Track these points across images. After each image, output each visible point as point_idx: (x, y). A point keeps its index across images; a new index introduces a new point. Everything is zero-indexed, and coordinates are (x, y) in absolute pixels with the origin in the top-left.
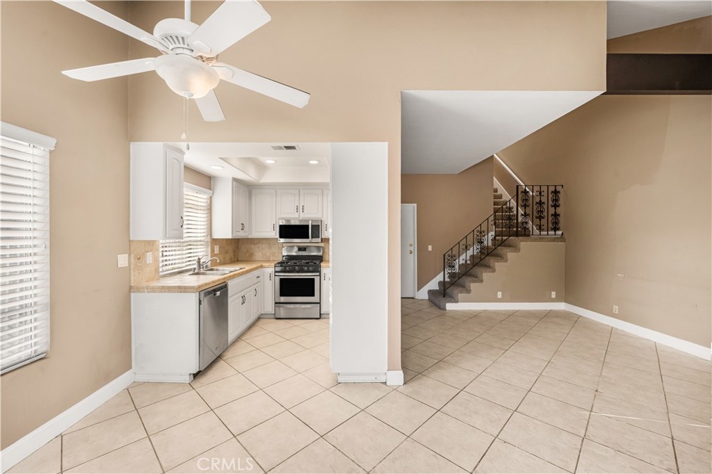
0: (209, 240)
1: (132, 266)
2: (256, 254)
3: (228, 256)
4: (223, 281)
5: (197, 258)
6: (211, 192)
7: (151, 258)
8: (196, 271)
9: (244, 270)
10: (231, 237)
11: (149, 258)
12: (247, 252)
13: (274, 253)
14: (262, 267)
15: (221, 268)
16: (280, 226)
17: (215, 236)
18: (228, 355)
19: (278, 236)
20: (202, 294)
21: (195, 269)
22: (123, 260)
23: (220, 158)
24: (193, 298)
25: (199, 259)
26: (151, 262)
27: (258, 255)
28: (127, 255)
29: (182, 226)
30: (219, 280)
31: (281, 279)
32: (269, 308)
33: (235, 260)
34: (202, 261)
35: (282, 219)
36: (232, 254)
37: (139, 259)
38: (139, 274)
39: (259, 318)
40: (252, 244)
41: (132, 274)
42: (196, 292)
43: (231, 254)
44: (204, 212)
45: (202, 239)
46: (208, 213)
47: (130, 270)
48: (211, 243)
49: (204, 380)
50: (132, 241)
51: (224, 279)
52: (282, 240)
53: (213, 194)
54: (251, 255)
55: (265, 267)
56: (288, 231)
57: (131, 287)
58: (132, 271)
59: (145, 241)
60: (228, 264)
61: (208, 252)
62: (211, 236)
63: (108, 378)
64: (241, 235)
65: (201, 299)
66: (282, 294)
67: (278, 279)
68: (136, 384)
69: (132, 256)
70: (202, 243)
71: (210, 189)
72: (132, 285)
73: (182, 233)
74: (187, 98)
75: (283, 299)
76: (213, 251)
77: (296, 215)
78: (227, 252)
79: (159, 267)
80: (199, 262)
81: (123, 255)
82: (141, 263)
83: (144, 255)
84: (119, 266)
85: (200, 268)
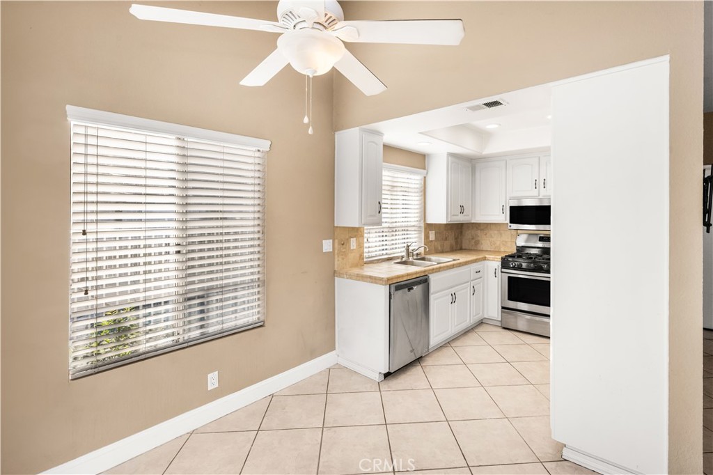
0: (422, 225)
1: (336, 251)
2: (483, 242)
3: (447, 244)
4: (423, 274)
5: (405, 245)
6: (425, 171)
7: (355, 244)
8: (404, 259)
9: (458, 261)
10: (445, 223)
11: (353, 243)
12: (473, 239)
13: (506, 242)
14: (485, 259)
15: (433, 257)
16: (511, 207)
17: (430, 221)
18: (428, 362)
19: (508, 221)
20: (393, 287)
21: (403, 257)
22: (327, 246)
23: (420, 133)
24: (383, 291)
25: (408, 246)
26: (355, 248)
27: (486, 244)
28: (331, 241)
29: (379, 212)
30: (416, 273)
31: (509, 277)
32: (494, 312)
33: (458, 248)
34: (411, 248)
35: (514, 198)
36: (453, 242)
37: (343, 244)
38: (343, 259)
39: (481, 323)
40: (477, 229)
41: (336, 260)
42: (386, 285)
43: (451, 241)
44: (417, 195)
45: (413, 224)
46: (421, 196)
47: (334, 254)
48: (425, 229)
49: (395, 383)
50: (337, 227)
51: (425, 271)
52: (514, 226)
53: (427, 173)
54: (477, 243)
55: (488, 260)
56: (520, 215)
57: (335, 272)
58: (336, 256)
59: (349, 228)
60: (447, 252)
61: (421, 238)
62: (425, 220)
63: (312, 354)
64: (460, 219)
65: (392, 293)
66: (510, 298)
67: (506, 277)
68: (339, 367)
69: (336, 241)
70: (413, 229)
71: (425, 169)
72: (336, 269)
73: (381, 218)
74: (311, 76)
75: (512, 304)
76: (427, 237)
77: (535, 192)
78: (446, 239)
79: (363, 253)
80: (408, 250)
81: (328, 241)
82: (345, 248)
83: (348, 240)
84: (324, 251)
85: (408, 256)
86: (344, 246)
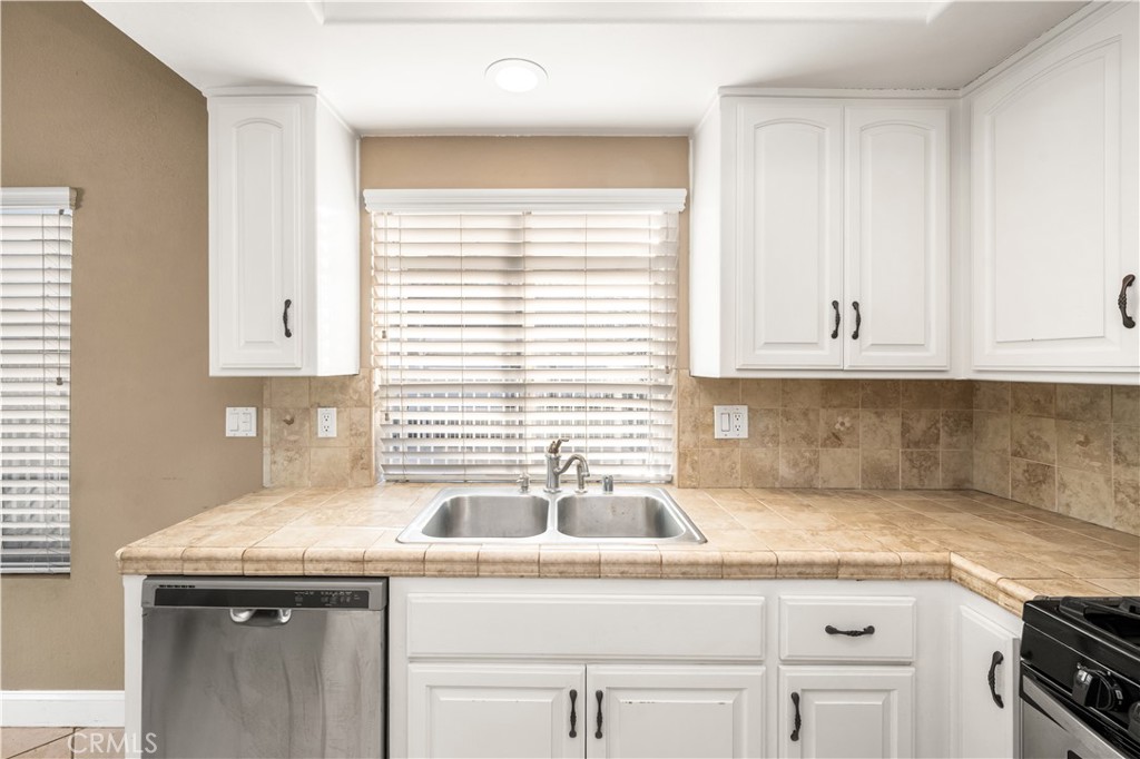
1: (267, 438)
5: (547, 444)
7: (333, 424)
11: (327, 421)
22: (240, 422)
26: (333, 433)
28: (253, 410)
37: (290, 422)
38: (290, 460)
41: (267, 459)
47: (260, 445)
58: (267, 451)
69: (269, 412)
81: (241, 410)
82: (296, 433)
83: (308, 412)
84: (229, 434)
85: (556, 478)
86: (295, 426)
